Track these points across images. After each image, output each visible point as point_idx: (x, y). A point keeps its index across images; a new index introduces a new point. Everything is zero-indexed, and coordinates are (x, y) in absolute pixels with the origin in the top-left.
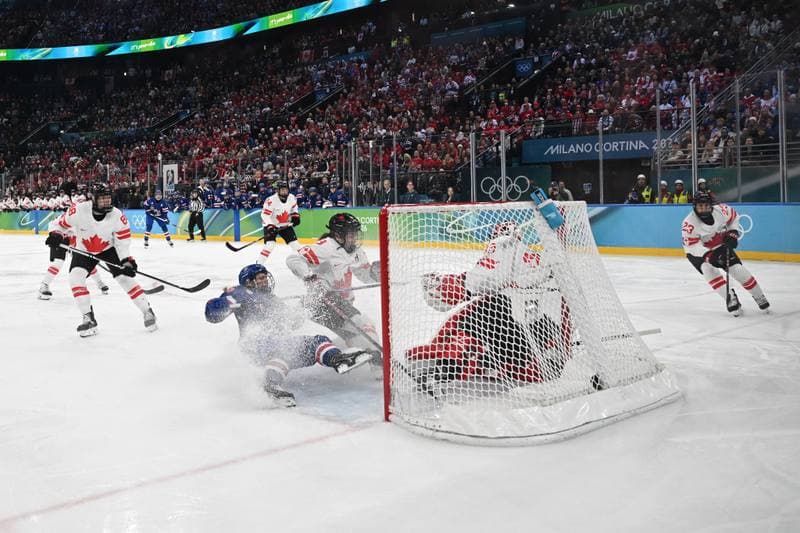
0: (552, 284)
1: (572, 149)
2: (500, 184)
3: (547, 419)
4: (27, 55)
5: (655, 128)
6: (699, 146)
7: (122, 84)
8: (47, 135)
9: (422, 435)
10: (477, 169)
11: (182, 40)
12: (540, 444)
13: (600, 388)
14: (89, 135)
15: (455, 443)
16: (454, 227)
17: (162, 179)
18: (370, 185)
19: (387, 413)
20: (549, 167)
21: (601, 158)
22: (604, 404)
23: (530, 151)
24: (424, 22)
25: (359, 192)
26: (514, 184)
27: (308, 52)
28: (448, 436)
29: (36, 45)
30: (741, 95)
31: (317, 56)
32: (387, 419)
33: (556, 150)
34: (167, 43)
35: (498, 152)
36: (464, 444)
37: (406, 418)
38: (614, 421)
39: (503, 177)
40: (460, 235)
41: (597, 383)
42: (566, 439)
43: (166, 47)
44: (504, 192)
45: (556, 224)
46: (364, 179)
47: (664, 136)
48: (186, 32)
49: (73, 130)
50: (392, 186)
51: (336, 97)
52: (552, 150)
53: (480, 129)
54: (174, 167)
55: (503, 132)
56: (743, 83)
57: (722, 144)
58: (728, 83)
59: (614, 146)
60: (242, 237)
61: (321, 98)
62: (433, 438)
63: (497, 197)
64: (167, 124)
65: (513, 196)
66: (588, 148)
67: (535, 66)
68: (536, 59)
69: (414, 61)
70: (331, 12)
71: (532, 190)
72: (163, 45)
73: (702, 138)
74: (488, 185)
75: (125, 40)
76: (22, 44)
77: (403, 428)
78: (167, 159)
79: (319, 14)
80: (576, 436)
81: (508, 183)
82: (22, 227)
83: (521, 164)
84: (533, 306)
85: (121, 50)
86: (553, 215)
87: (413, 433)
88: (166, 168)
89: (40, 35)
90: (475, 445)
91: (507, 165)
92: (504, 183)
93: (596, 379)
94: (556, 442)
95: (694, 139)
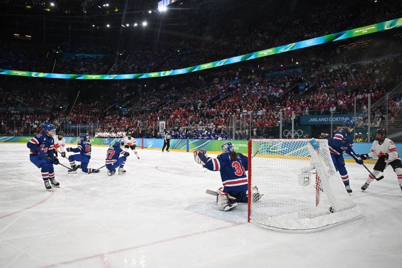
0: (314, 171)
1: (320, 120)
2: (291, 132)
3: (312, 223)
4: (107, 77)
5: (354, 112)
6: (371, 120)
7: (144, 89)
8: (114, 109)
9: (263, 228)
10: (282, 127)
11: (168, 73)
12: (310, 233)
13: (332, 212)
14: (131, 108)
15: (276, 231)
16: (272, 149)
17: (159, 127)
18: (240, 132)
19: (249, 219)
20: (310, 127)
21: (332, 123)
22: (334, 218)
23: (303, 120)
24: (263, 68)
25: (236, 134)
26: (296, 133)
27: (217, 79)
28: (272, 228)
29: (111, 73)
30: (389, 100)
31: (220, 82)
32: (249, 221)
33: (314, 120)
34: (162, 74)
35: (291, 121)
36: (279, 232)
37: (257, 221)
38: (337, 225)
39: (293, 130)
40: (274, 152)
41: (332, 211)
42: (320, 231)
43: (162, 76)
44: (293, 136)
45: (316, 147)
46: (238, 129)
47: (357, 116)
48: (169, 70)
49: (125, 107)
50: (249, 132)
51: (227, 97)
52: (312, 120)
53: (284, 111)
54: (164, 122)
55: (293, 112)
56: (389, 96)
57: (380, 120)
58: (383, 96)
59: (337, 119)
60: (190, 150)
61: (221, 97)
62: (267, 229)
63: (290, 137)
64: (161, 105)
65: (296, 137)
66: (326, 119)
67: (306, 87)
68: (307, 84)
69: (258, 83)
70: (226, 64)
71: (304, 135)
72: (160, 74)
73: (372, 116)
74: (286, 133)
75: (145, 72)
76: (105, 73)
77: (255, 224)
78: (162, 119)
79: (222, 64)
80: (323, 230)
81: (294, 132)
82: (104, 144)
83: (299, 125)
84: (307, 179)
85: (144, 76)
86: (315, 144)
87: (259, 227)
88: (161, 123)
89: (112, 69)
90: (283, 232)
91: (295, 125)
92: (293, 133)
93: (331, 208)
94: (315, 232)
95: (369, 118)
